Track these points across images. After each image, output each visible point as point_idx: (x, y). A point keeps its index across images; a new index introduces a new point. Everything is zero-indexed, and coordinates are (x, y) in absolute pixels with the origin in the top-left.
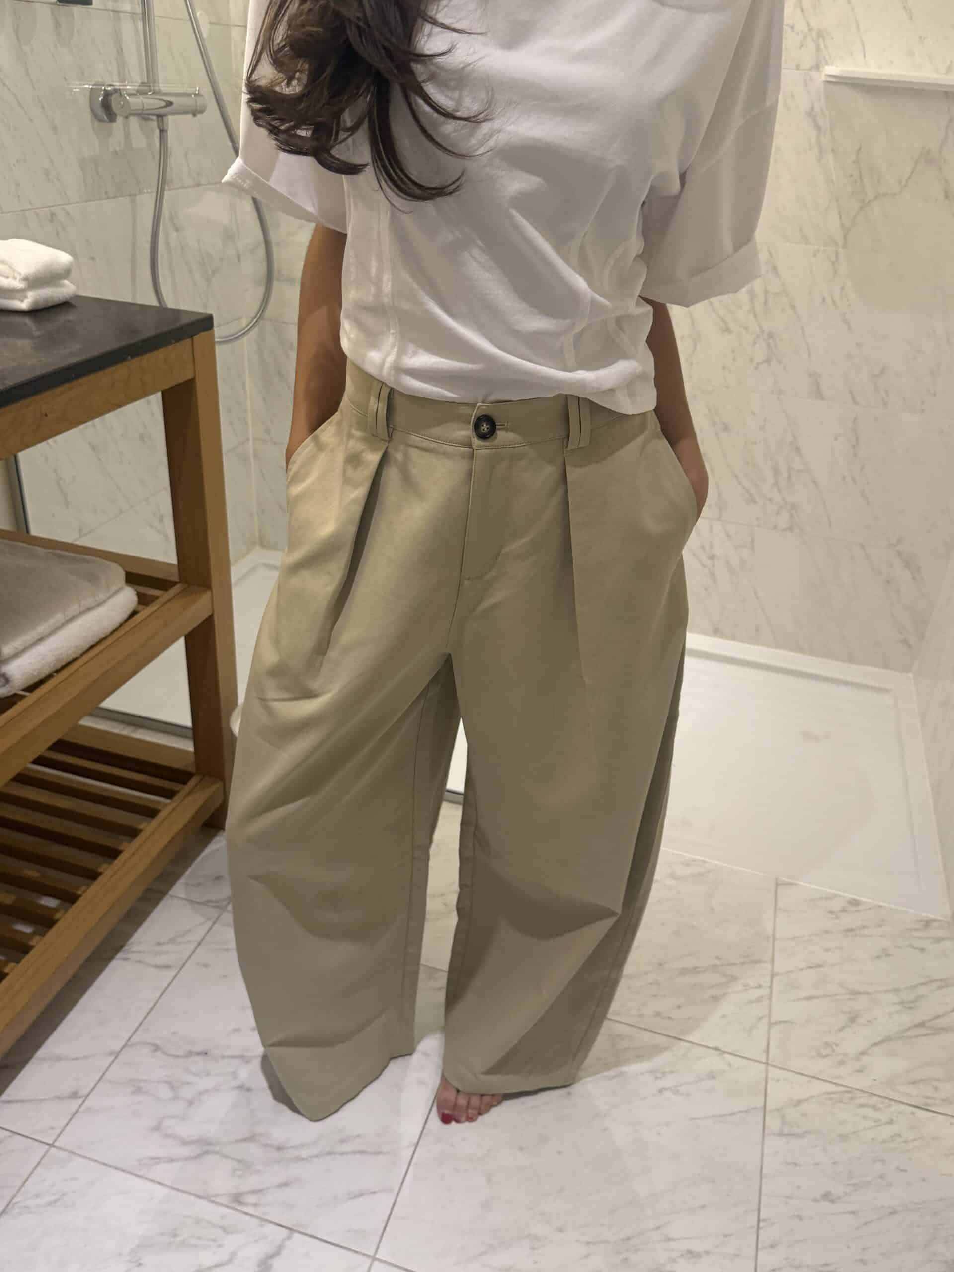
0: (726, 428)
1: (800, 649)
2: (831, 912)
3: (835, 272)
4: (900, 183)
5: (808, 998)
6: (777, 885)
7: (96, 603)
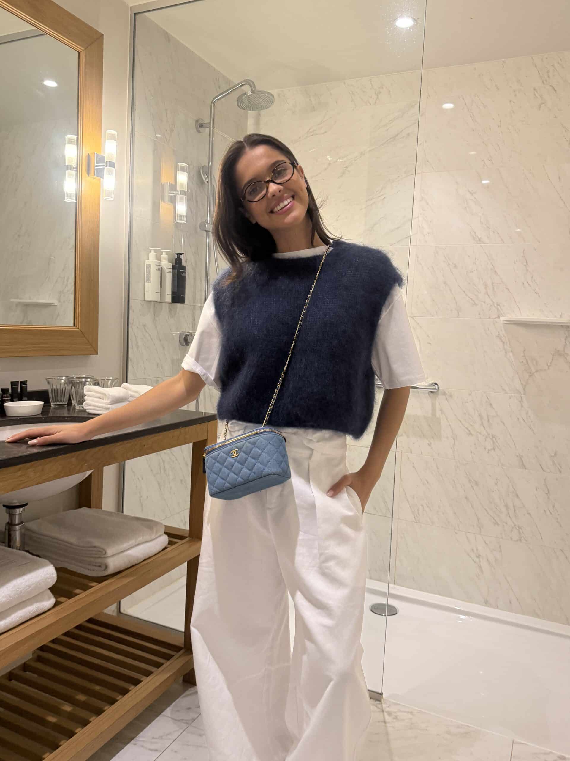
1: (538, 616)
4: (547, 364)
6: (513, 743)
7: (150, 539)
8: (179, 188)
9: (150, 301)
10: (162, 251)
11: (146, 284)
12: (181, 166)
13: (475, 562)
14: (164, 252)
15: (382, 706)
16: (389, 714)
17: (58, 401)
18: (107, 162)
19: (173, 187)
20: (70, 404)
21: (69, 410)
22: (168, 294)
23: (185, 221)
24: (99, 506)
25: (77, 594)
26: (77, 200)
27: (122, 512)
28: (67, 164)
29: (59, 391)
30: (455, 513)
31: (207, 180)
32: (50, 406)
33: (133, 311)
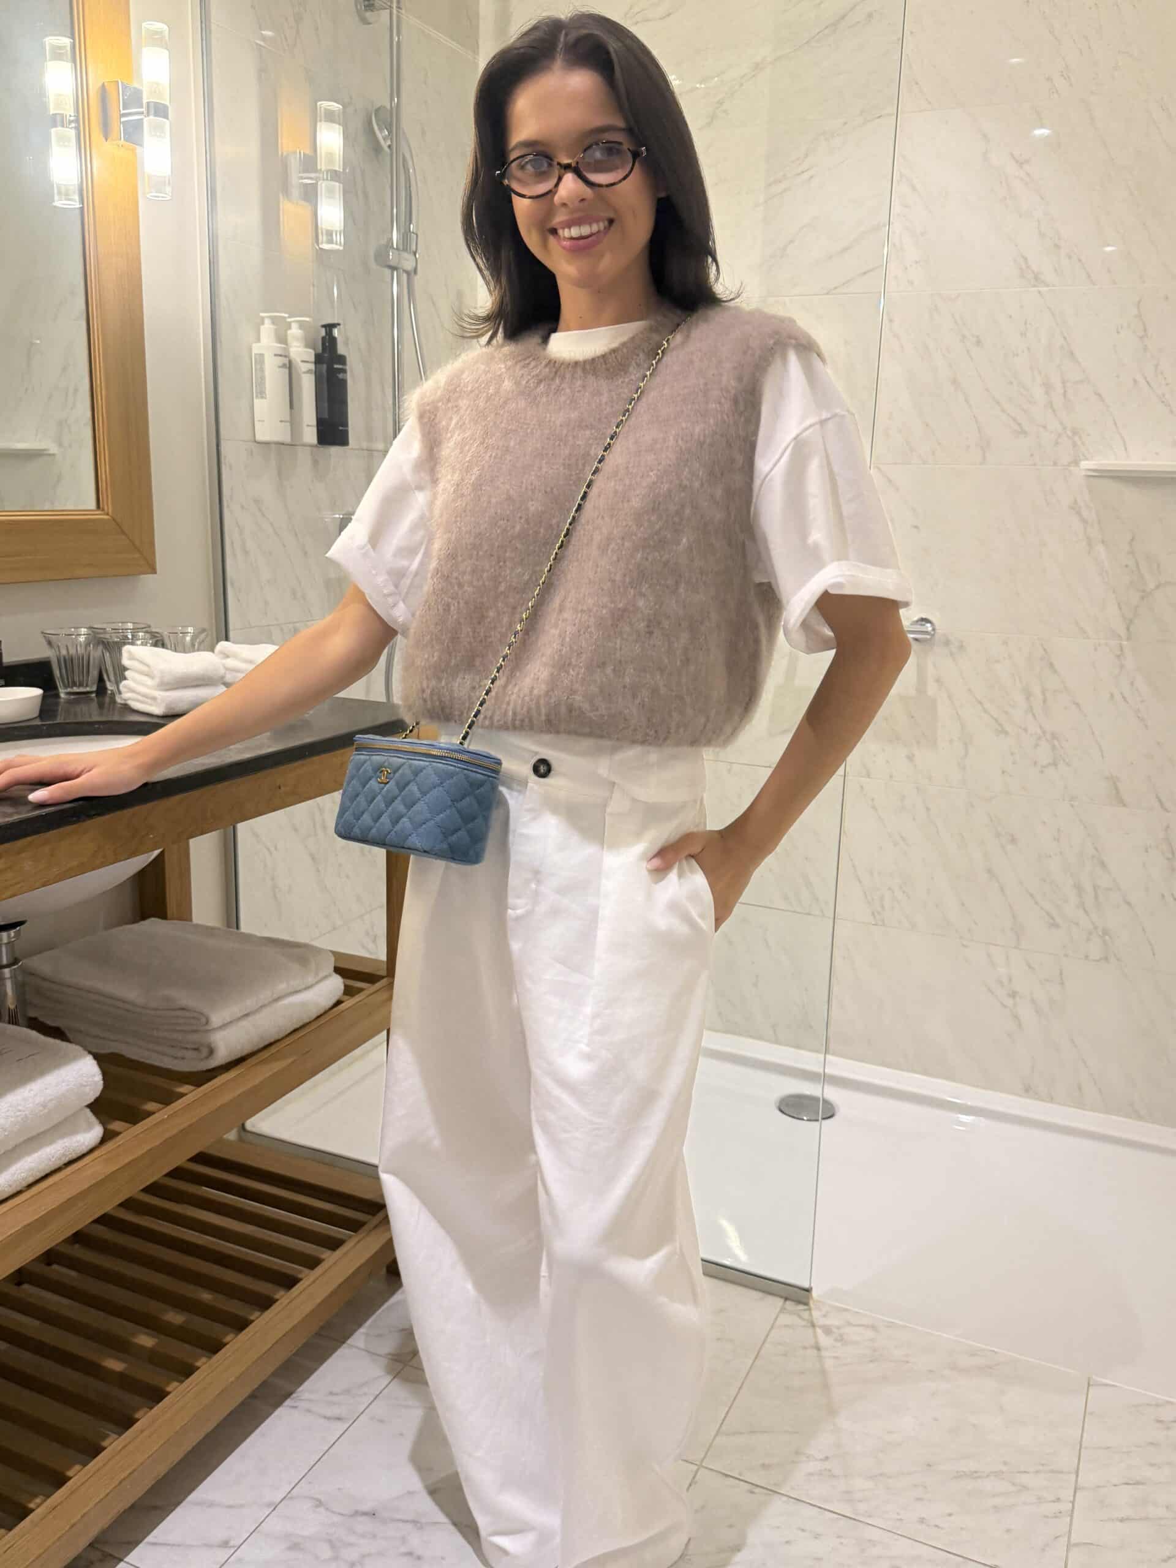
0: (1013, 840)
1: (1140, 1117)
2: (1159, 1421)
3: (1122, 667)
5: (1122, 1520)
6: (1089, 1385)
7: (304, 986)
8: (322, 165)
9: (267, 443)
10: (289, 320)
11: (256, 401)
12: (325, 109)
13: (1005, 1006)
14: (294, 321)
15: (811, 1315)
16: (828, 1330)
17: (74, 684)
18: (148, 103)
19: (310, 163)
20: (101, 690)
21: (101, 706)
22: (308, 426)
23: (340, 245)
24: (185, 915)
25: (149, 1114)
26: (83, 204)
27: (238, 927)
28: (52, 112)
29: (75, 662)
30: (963, 905)
31: (389, 143)
32: (57, 696)
33: (231, 467)
